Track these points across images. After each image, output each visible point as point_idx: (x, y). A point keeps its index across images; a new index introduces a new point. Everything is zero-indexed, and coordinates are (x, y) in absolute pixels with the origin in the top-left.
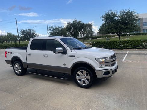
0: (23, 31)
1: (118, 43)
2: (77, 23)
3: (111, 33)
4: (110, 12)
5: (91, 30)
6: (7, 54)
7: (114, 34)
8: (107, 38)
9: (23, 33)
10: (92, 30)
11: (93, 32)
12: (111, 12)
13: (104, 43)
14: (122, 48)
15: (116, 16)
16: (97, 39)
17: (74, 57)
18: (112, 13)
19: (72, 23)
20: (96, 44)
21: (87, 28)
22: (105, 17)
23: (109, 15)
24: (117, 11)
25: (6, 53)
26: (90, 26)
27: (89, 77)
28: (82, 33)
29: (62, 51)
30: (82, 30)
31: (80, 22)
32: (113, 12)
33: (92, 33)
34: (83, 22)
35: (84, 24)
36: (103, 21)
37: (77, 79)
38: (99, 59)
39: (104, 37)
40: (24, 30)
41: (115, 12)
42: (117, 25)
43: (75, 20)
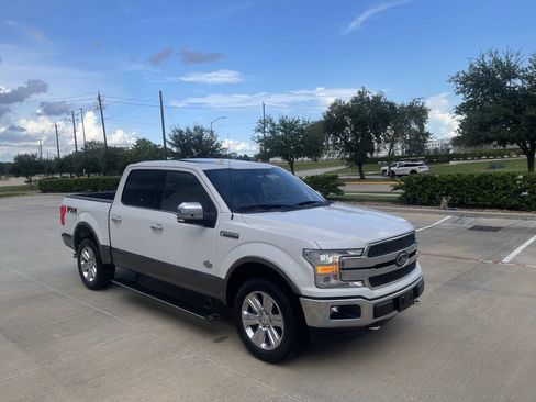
0: (177, 134)
1: (510, 183)
2: (368, 102)
3: (495, 143)
4: (488, 60)
5: (422, 127)
6: (68, 215)
7: (509, 147)
8: (492, 160)
9: (177, 142)
10: (426, 130)
11: (427, 134)
12: (491, 59)
13: (449, 182)
14: (528, 204)
15: (515, 76)
16: (452, 163)
17: (236, 240)
18: (498, 63)
19: (346, 102)
20: (420, 187)
21: (407, 122)
22: (467, 78)
23: (486, 71)
24: (518, 54)
25: (63, 210)
26: (419, 114)
27: (279, 320)
28: (387, 141)
29: (201, 217)
30: (384, 131)
31: (377, 99)
32: (504, 60)
33: (425, 141)
34: (389, 100)
35: (392, 106)
36: (462, 96)
37: (244, 321)
38: (316, 255)
39: (480, 157)
40: (181, 132)
41: (513, 60)
42: (519, 110)
43: (359, 93)
